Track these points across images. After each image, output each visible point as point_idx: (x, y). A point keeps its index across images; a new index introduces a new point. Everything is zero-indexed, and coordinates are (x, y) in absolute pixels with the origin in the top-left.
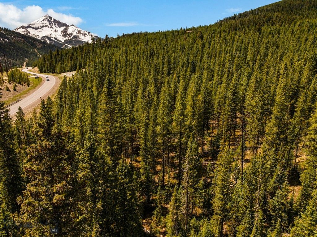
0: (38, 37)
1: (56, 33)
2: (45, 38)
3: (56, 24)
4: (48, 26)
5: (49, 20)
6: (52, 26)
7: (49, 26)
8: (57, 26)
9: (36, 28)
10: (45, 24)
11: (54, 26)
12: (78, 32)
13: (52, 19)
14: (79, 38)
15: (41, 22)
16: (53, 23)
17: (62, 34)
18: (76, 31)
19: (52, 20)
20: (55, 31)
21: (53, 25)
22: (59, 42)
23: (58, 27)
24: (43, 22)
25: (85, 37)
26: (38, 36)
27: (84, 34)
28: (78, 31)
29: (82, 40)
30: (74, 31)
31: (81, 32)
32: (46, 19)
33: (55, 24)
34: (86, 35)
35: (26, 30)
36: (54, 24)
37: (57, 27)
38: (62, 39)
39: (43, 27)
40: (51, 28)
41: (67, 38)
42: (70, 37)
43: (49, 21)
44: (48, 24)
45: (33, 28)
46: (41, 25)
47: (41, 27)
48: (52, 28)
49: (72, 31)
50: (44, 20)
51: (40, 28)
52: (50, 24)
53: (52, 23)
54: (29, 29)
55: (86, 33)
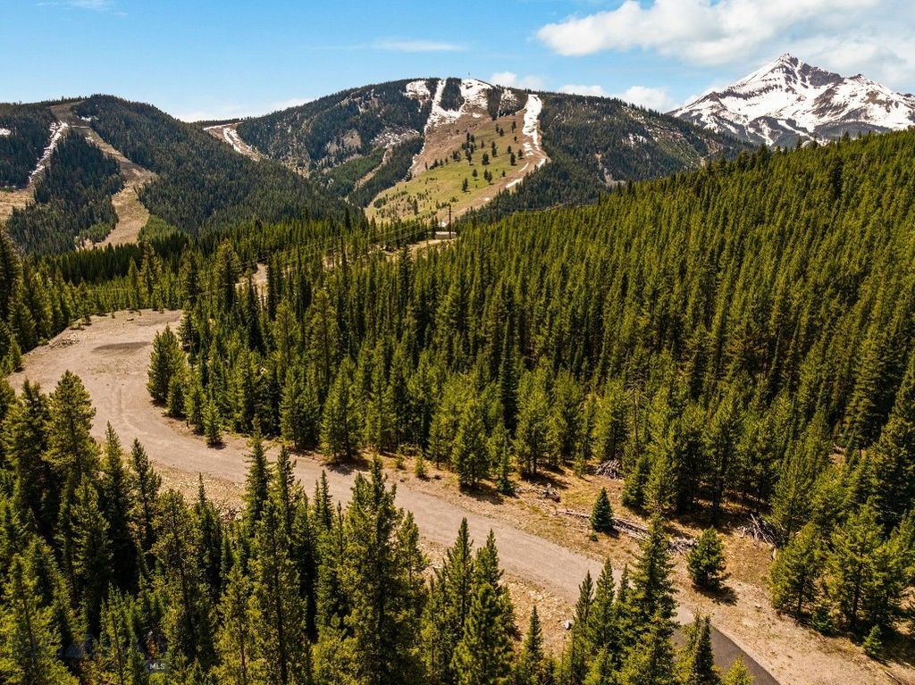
0: (743, 119)
1: (798, 106)
2: (760, 122)
3: (807, 77)
4: (781, 87)
5: (787, 68)
6: (793, 85)
7: (785, 87)
8: (808, 83)
9: (746, 97)
10: (772, 83)
11: (798, 87)
12: (867, 98)
13: (799, 65)
14: (866, 118)
15: (765, 78)
16: (798, 75)
17: (816, 107)
18: (862, 95)
19: (797, 69)
20: (799, 99)
21: (795, 82)
22: (797, 132)
23: (811, 87)
24: (771, 76)
25: (889, 111)
26: (745, 116)
27: (887, 104)
28: (868, 94)
29: (872, 123)
30: (856, 95)
31: (879, 98)
32: (783, 66)
33: (804, 80)
34: (893, 107)
35: (716, 103)
36: (799, 78)
37: (807, 87)
38: (809, 122)
39: (767, 89)
40: (787, 90)
41: (826, 119)
42: (836, 114)
43: (788, 71)
44: (782, 82)
45: (738, 96)
46: (763, 85)
47: (761, 91)
48: (791, 92)
49: (848, 96)
50: (772, 71)
51: (757, 93)
52: (788, 79)
53: (795, 76)
54: (726, 101)
55: (895, 98)
